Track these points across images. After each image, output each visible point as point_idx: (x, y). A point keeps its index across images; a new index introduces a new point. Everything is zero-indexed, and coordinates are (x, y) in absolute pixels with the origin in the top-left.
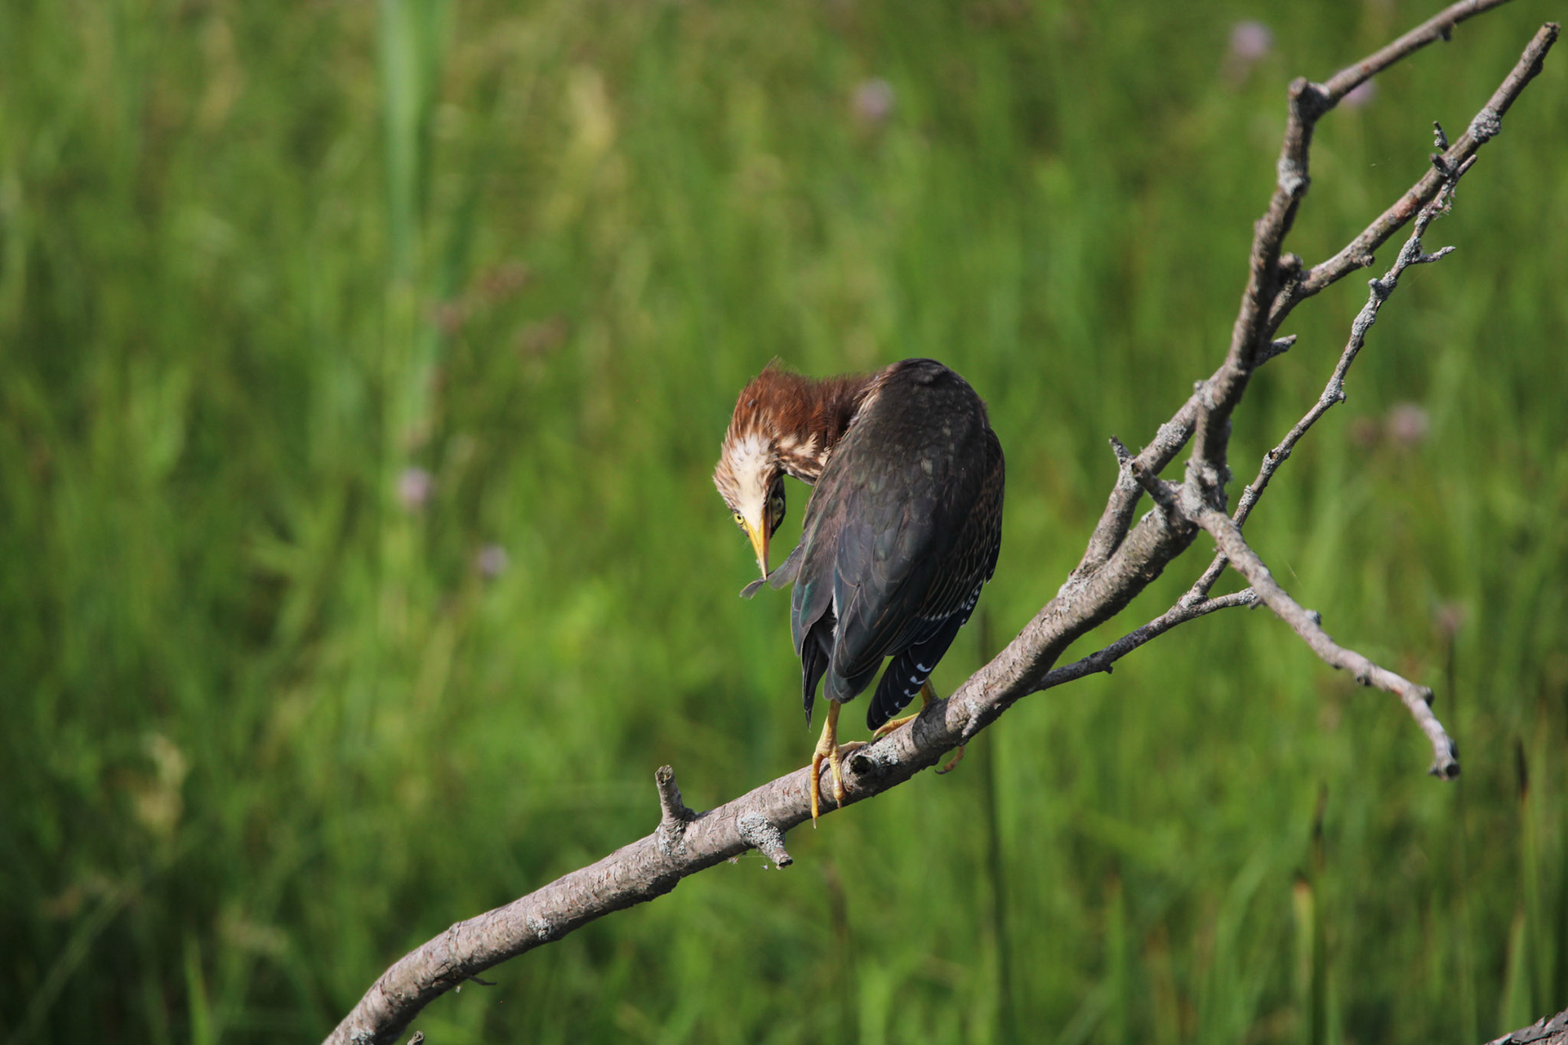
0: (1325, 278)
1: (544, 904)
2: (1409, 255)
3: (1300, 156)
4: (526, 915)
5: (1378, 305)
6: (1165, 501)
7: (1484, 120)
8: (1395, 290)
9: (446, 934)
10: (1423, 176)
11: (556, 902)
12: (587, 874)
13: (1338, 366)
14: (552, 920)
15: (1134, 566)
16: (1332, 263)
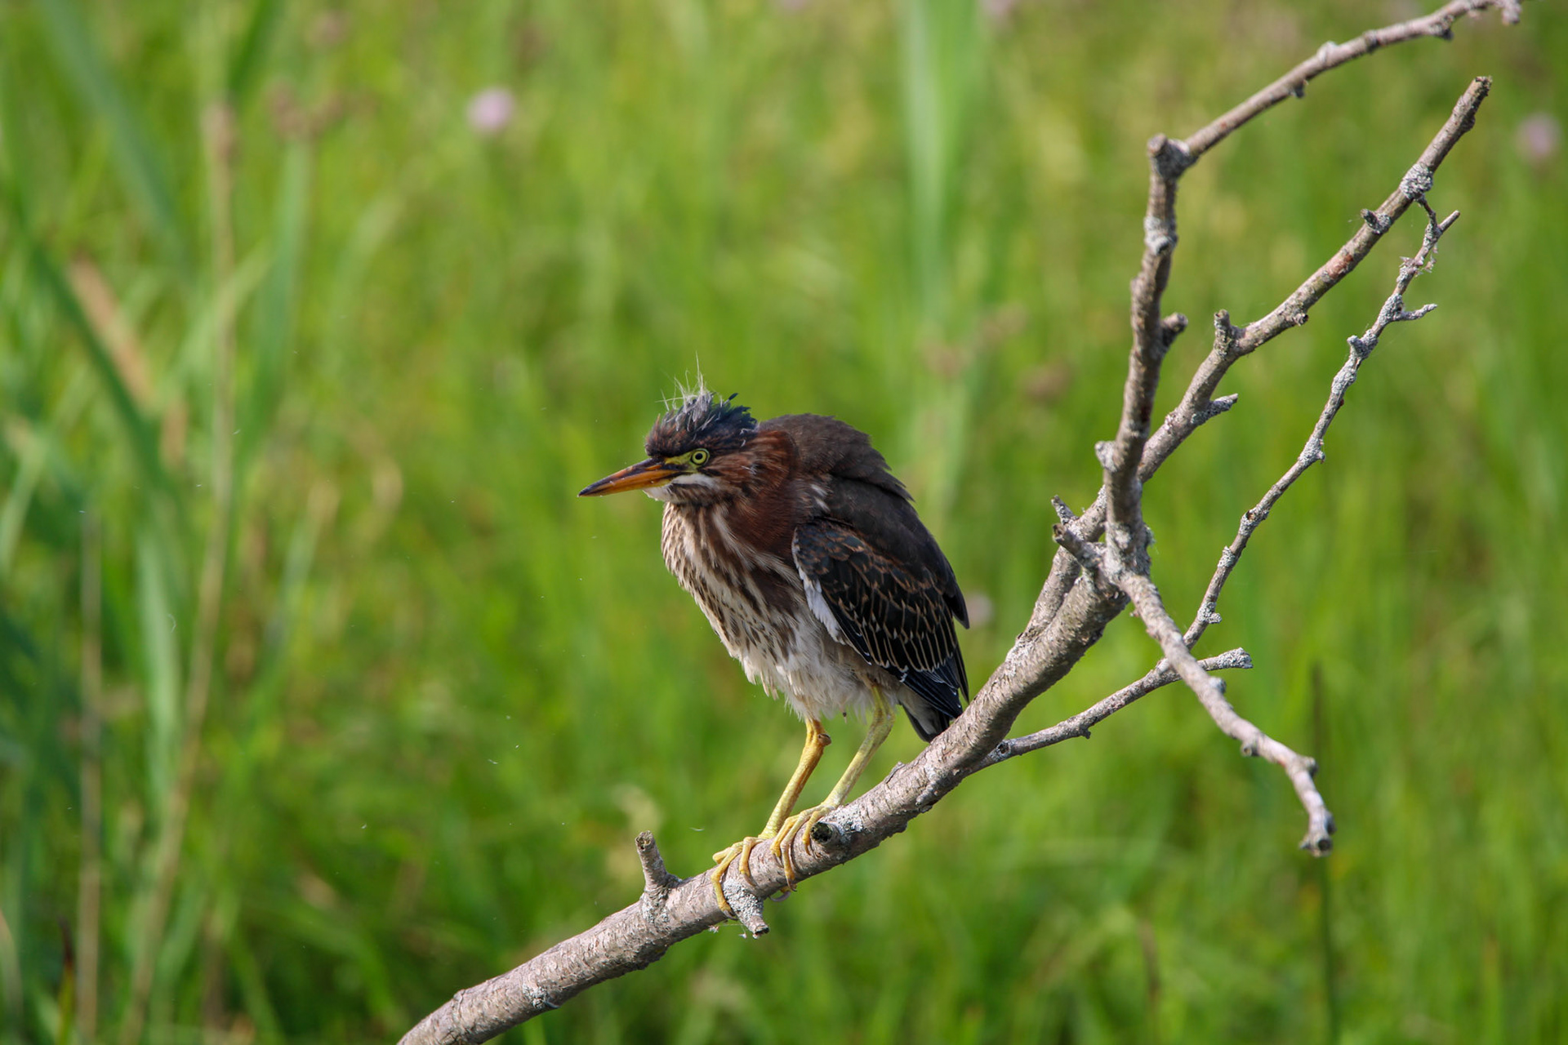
0: (1259, 335)
1: (538, 972)
2: (1390, 312)
3: (1167, 213)
4: (521, 982)
5: (1358, 363)
6: (1090, 565)
7: (1416, 177)
8: (1375, 348)
9: (451, 1003)
10: (1356, 232)
11: (550, 970)
12: (578, 942)
13: (1317, 426)
14: (547, 988)
16: (1266, 321)
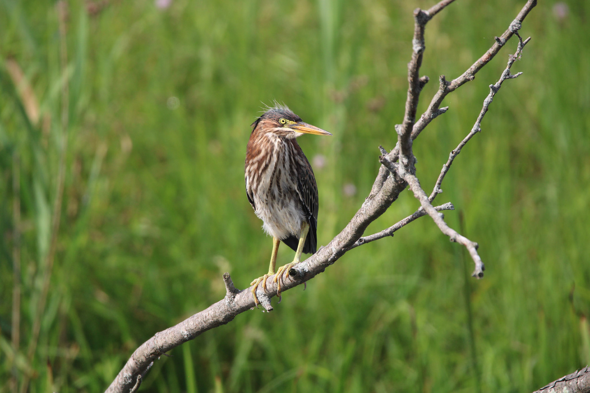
0: (456, 84)
1: (186, 326)
2: (505, 76)
3: (421, 38)
4: (180, 329)
5: (493, 95)
7: (515, 24)
8: (500, 89)
9: (154, 337)
10: (493, 45)
11: (191, 325)
12: (202, 314)
13: (478, 118)
14: (190, 331)
15: (385, 195)
16: (459, 79)
